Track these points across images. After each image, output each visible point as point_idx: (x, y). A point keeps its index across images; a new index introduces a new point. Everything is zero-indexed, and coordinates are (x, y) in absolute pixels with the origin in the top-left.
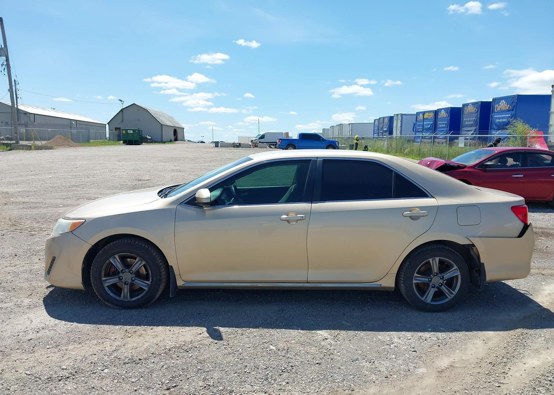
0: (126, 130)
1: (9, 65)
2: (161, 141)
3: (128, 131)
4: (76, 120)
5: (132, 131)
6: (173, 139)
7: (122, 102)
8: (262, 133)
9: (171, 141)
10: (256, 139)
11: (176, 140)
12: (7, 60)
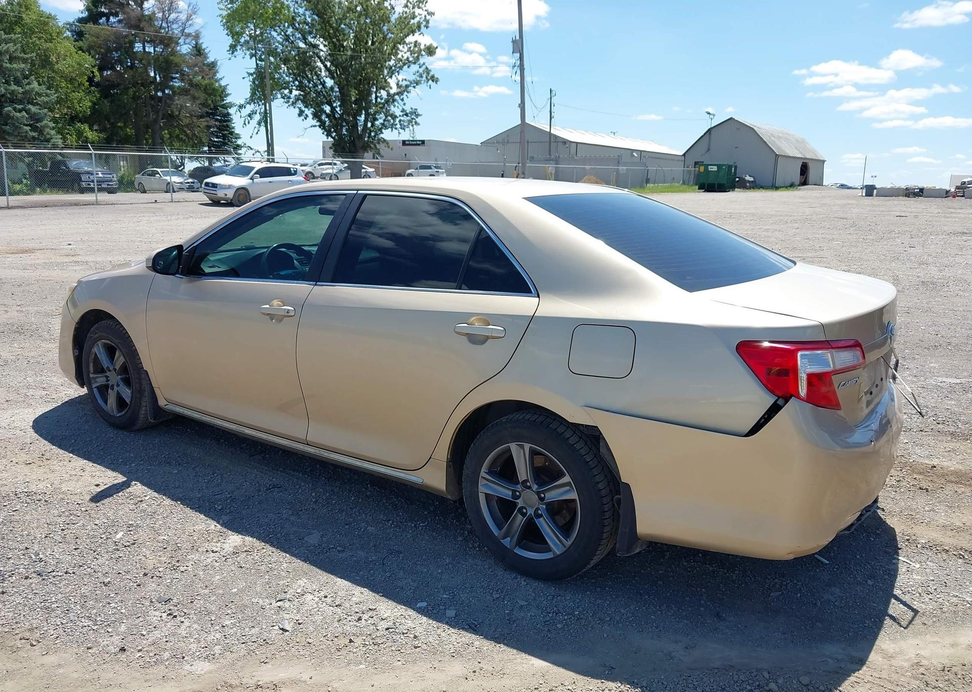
0: (707, 166)
1: (523, 66)
2: (772, 186)
3: (710, 167)
4: (641, 151)
5: (716, 167)
6: (797, 182)
7: (711, 116)
9: (792, 186)
11: (804, 183)
12: (521, 58)
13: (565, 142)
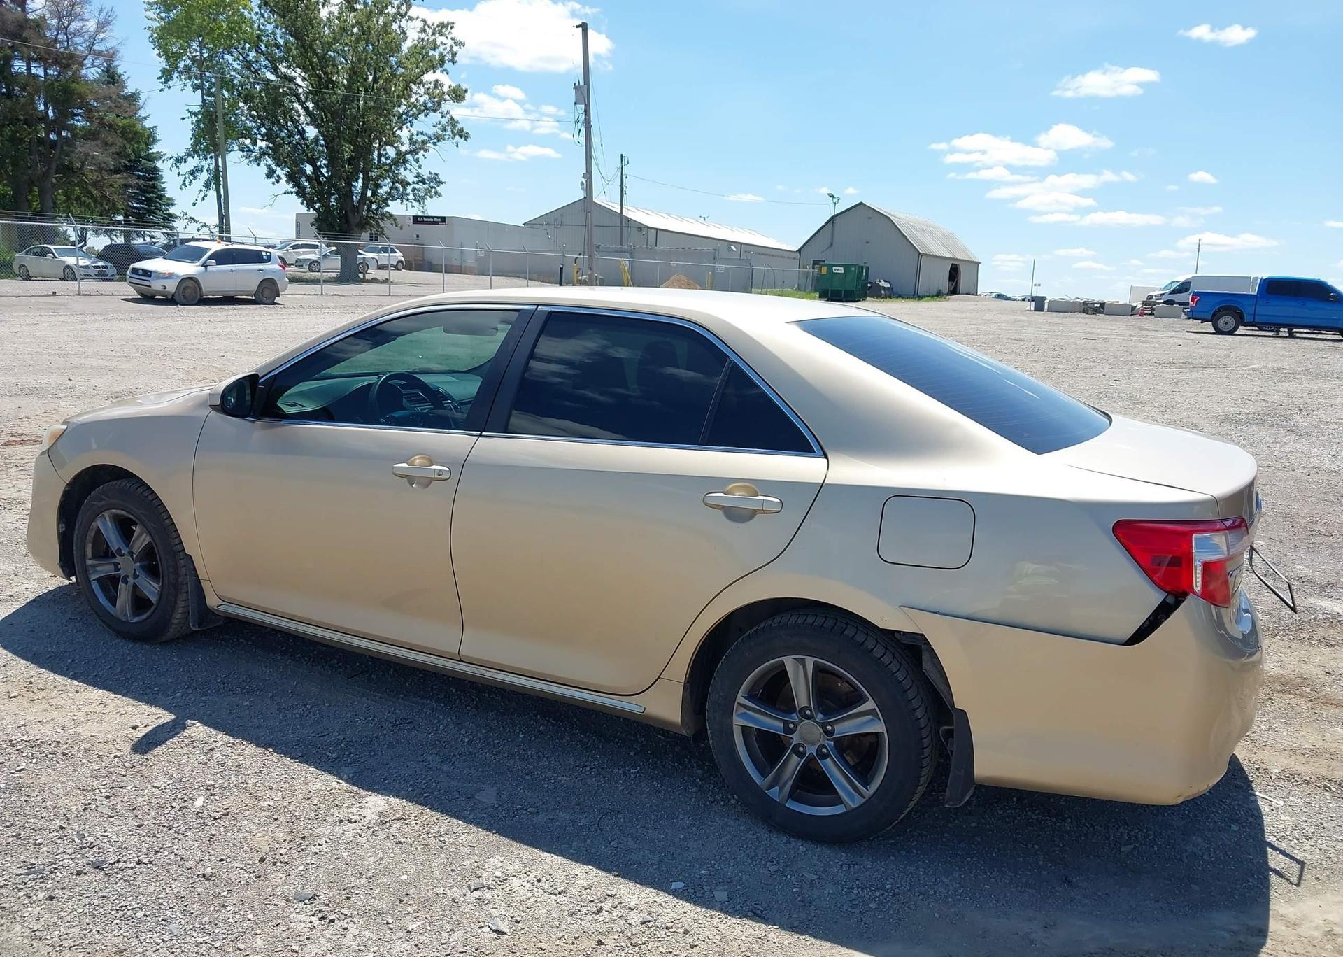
0: (830, 266)
1: (589, 123)
2: (914, 295)
3: (834, 268)
4: (741, 244)
5: (842, 268)
6: (945, 290)
7: (835, 200)
8: (1182, 279)
9: (939, 294)
10: (1161, 295)
11: (954, 291)
12: (587, 112)
13: (641, 227)
